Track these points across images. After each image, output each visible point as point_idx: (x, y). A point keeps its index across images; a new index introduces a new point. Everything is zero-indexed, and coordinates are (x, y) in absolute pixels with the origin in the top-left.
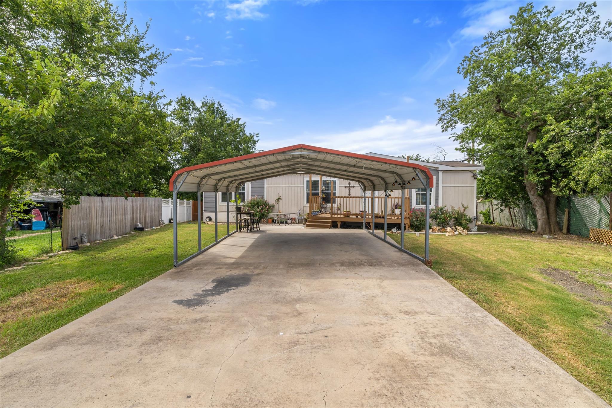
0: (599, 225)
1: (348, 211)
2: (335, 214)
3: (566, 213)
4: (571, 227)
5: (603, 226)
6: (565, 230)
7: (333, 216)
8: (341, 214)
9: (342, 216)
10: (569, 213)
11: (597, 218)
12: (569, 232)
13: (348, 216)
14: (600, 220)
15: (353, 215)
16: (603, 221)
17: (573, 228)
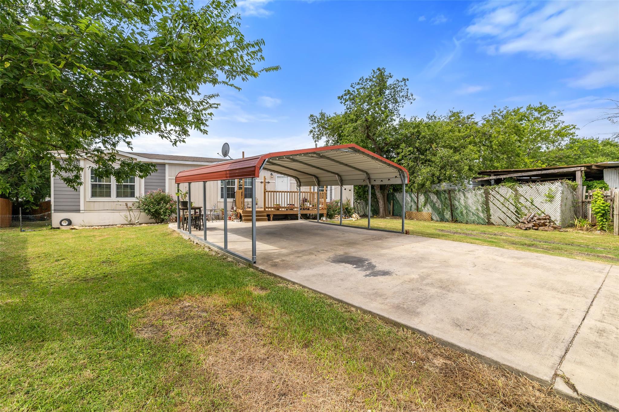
0: (411, 209)
1: (278, 205)
2: (269, 208)
3: (392, 203)
4: (394, 212)
5: (413, 209)
6: (391, 214)
7: (267, 209)
8: (271, 208)
9: (273, 209)
10: (393, 203)
11: (410, 205)
12: (393, 215)
13: (278, 209)
14: (411, 206)
15: (283, 208)
16: (413, 207)
17: (396, 212)
